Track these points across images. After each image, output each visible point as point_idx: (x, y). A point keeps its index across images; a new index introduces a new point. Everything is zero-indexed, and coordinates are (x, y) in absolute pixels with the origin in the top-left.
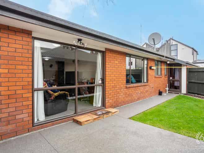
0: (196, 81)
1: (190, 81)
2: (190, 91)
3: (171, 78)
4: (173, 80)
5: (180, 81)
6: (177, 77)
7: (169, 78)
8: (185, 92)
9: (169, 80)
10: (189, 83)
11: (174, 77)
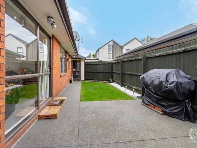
0: (90, 71)
1: (86, 71)
2: (86, 79)
3: (74, 69)
4: (76, 70)
5: (80, 72)
6: (78, 69)
7: (72, 69)
8: (84, 80)
9: (72, 71)
10: (86, 72)
11: (76, 69)
